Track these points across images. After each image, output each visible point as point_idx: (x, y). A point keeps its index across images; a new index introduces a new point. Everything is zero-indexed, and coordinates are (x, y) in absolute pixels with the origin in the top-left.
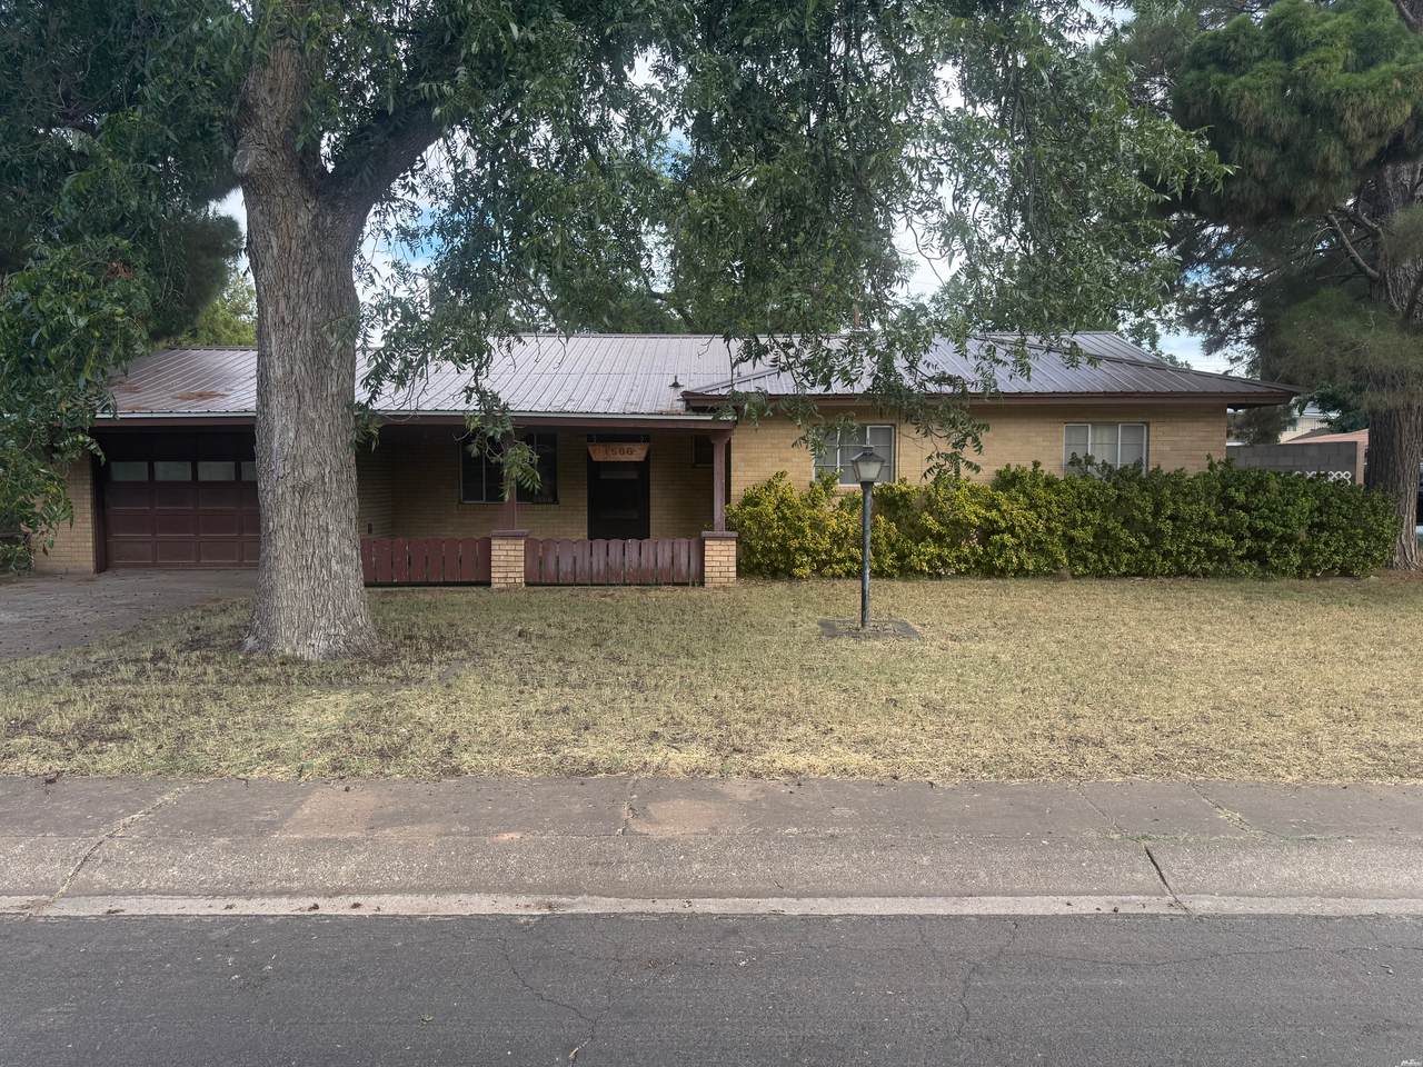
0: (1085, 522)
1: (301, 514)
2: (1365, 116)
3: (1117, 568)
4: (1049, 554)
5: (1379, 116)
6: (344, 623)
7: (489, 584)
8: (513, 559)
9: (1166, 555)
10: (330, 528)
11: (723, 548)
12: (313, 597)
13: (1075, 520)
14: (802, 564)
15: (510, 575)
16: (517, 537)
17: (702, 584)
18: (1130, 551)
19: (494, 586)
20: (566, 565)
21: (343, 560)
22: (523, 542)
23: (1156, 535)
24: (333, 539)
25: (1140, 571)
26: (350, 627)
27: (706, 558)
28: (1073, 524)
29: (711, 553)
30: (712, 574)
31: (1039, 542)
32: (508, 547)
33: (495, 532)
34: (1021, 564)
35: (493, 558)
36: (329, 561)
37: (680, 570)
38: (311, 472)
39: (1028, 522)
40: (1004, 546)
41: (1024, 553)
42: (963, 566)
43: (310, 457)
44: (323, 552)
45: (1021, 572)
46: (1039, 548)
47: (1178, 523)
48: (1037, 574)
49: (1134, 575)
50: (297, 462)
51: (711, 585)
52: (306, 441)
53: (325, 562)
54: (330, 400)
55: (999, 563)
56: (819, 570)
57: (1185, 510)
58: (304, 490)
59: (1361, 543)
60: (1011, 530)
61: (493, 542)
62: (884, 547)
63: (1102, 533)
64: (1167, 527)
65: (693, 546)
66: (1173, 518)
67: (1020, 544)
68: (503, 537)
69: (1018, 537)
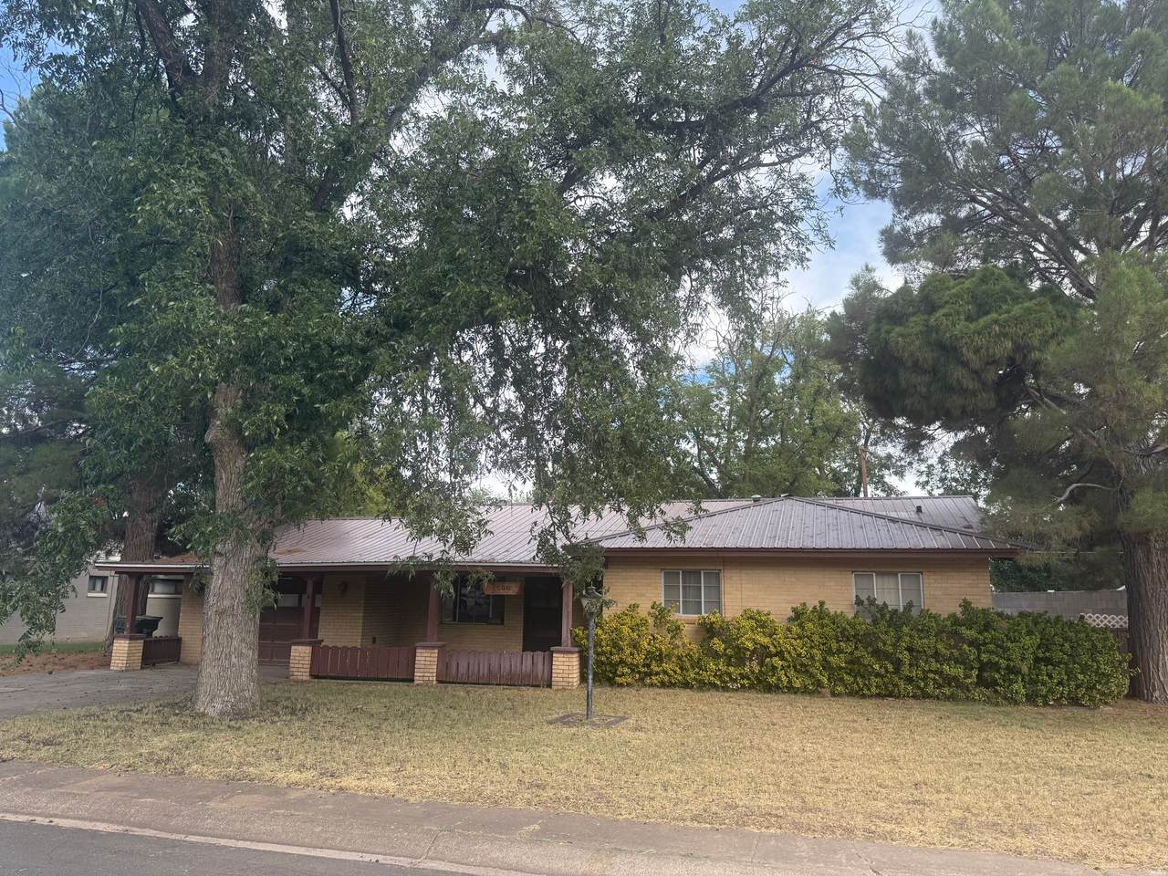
0: (840, 651)
1: (219, 627)
2: (977, 351)
3: (869, 689)
4: (811, 676)
5: (987, 350)
6: (235, 694)
7: (412, 681)
8: (429, 663)
9: (909, 680)
10: (234, 636)
11: (564, 659)
12: (219, 677)
13: (830, 649)
14: (623, 675)
15: (426, 674)
16: (433, 648)
17: (550, 686)
18: (878, 675)
19: (416, 682)
20: (463, 669)
21: (241, 655)
22: (436, 651)
23: (898, 664)
24: (235, 643)
25: (887, 693)
26: (238, 697)
27: (553, 667)
28: (830, 652)
29: (557, 663)
30: (558, 679)
31: (802, 665)
32: (426, 655)
33: (418, 644)
34: (790, 682)
35: (417, 662)
36: (230, 656)
37: (537, 675)
38: (227, 603)
39: (795, 649)
40: (774, 668)
41: (792, 673)
42: (746, 682)
43: (228, 594)
44: (228, 651)
45: (791, 689)
46: (803, 669)
47: (914, 654)
48: (805, 691)
49: (886, 696)
50: (220, 597)
51: (556, 688)
52: (227, 585)
53: (228, 657)
54: (244, 561)
55: (772, 680)
56: (642, 679)
57: (918, 643)
58: (221, 613)
59: (1080, 676)
60: (780, 654)
61: (418, 651)
62: (688, 665)
63: (853, 661)
64: (905, 656)
65: (546, 658)
66: (910, 649)
67: (789, 667)
68: (424, 647)
69: (786, 660)
